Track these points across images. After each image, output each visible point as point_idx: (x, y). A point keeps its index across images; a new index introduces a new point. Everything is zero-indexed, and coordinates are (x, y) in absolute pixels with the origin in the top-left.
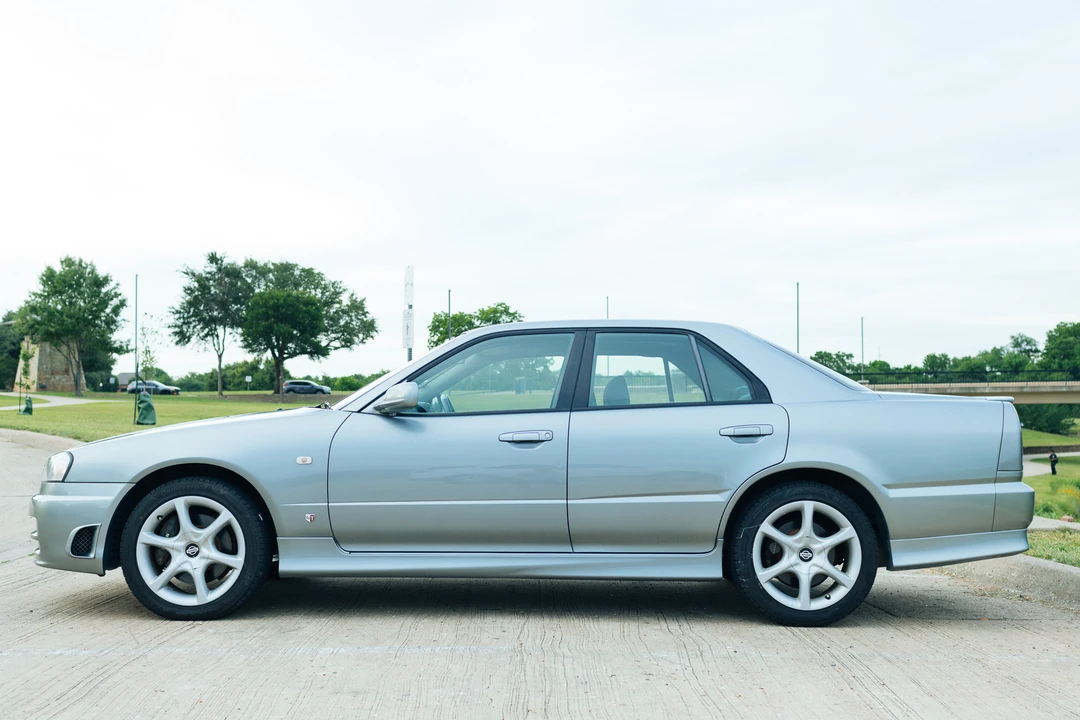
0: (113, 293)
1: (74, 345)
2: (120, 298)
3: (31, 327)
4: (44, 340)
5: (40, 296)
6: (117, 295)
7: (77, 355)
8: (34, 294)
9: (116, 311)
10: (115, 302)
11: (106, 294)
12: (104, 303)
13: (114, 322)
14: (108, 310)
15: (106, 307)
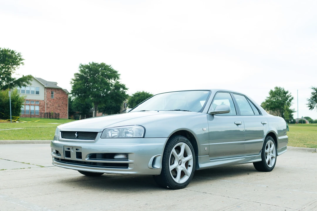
0: (289, 96)
1: (279, 111)
2: (291, 97)
3: (267, 106)
4: (270, 109)
5: (269, 98)
6: (290, 96)
7: (279, 113)
8: (268, 97)
9: (290, 100)
10: (290, 98)
11: (288, 96)
12: (287, 99)
13: (289, 104)
14: (288, 101)
15: (288, 99)
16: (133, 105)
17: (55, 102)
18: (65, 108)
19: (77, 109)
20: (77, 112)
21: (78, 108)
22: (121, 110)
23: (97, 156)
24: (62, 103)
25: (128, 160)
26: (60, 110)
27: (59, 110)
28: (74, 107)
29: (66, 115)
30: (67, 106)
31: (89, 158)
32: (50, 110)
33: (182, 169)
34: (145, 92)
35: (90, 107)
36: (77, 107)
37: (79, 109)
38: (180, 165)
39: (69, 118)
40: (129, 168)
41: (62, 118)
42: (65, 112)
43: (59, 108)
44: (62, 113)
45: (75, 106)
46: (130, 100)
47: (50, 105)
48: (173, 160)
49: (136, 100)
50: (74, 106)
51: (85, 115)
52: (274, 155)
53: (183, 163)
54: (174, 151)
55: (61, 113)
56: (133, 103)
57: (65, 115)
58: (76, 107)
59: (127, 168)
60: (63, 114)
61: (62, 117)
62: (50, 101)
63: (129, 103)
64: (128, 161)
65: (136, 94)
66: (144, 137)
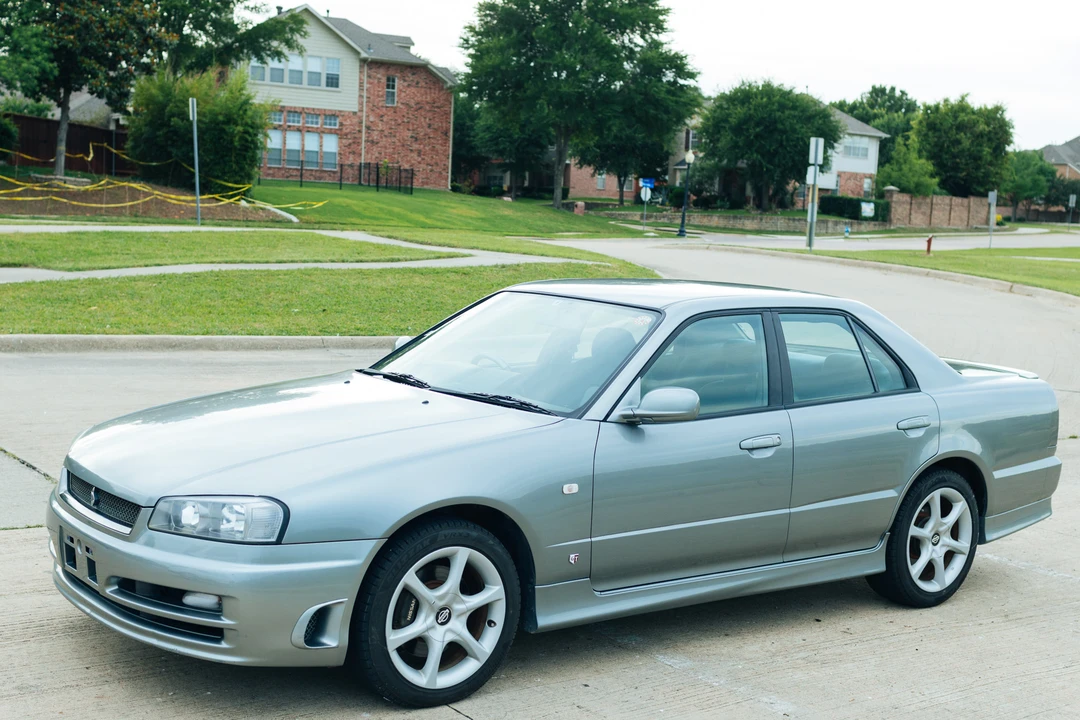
16: (718, 140)
17: (400, 121)
18: (438, 147)
19: (494, 148)
20: (495, 159)
21: (497, 144)
22: (671, 157)
24: (429, 126)
26: (419, 155)
27: (415, 155)
28: (481, 138)
29: (444, 173)
30: (447, 140)
31: (117, 587)
32: (380, 153)
33: (450, 637)
34: (775, 84)
35: (544, 141)
36: (495, 140)
37: (501, 147)
38: (443, 624)
39: (455, 189)
40: (224, 645)
41: (425, 187)
42: (437, 164)
43: (415, 146)
44: (428, 164)
45: (487, 136)
46: (707, 119)
47: (382, 131)
48: (412, 608)
49: (733, 121)
50: (481, 135)
51: (527, 174)
52: (964, 543)
53: (459, 616)
54: (411, 579)
55: (424, 166)
56: (719, 132)
57: (440, 173)
58: (491, 140)
59: (218, 641)
60: (431, 171)
61: (427, 184)
62: (382, 116)
63: (704, 130)
64: (221, 619)
65: (737, 91)
66: (279, 542)
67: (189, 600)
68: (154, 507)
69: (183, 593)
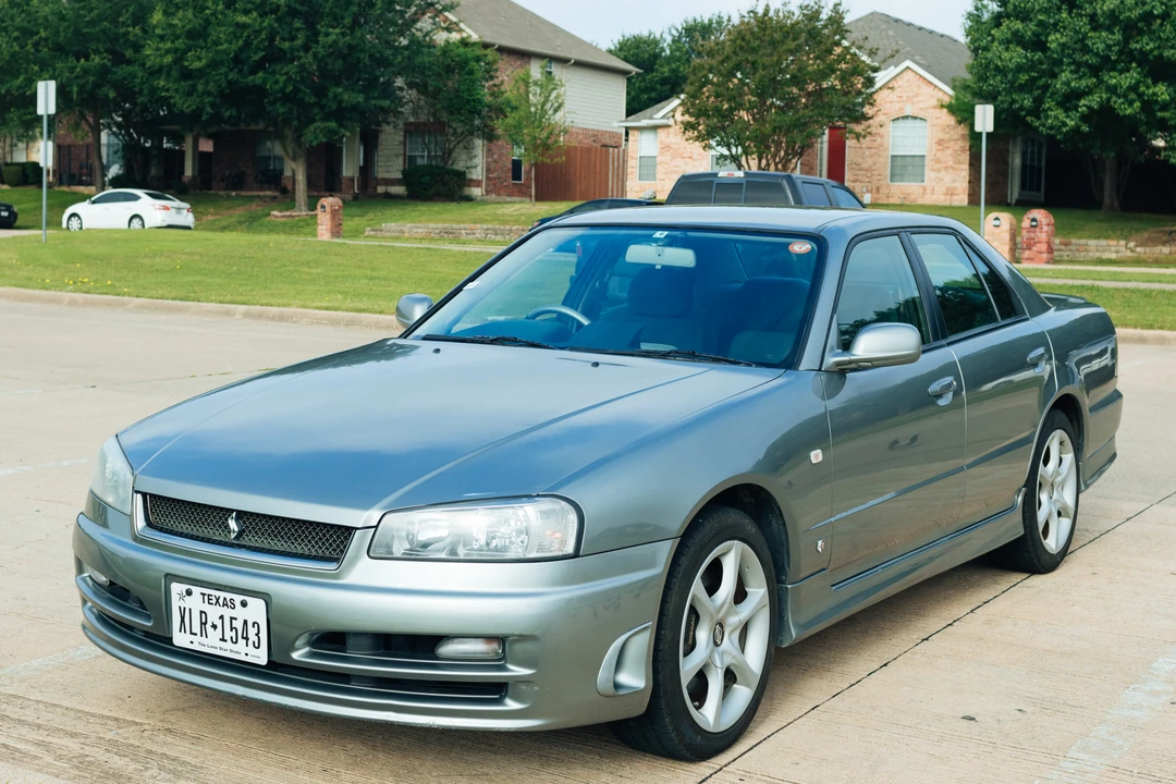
23: (351, 641)
25: (502, 668)
31: (307, 649)
38: (717, 645)
40: (511, 705)
59: (499, 702)
64: (507, 670)
66: (576, 555)
67: (448, 649)
68: (376, 527)
69: (438, 639)
